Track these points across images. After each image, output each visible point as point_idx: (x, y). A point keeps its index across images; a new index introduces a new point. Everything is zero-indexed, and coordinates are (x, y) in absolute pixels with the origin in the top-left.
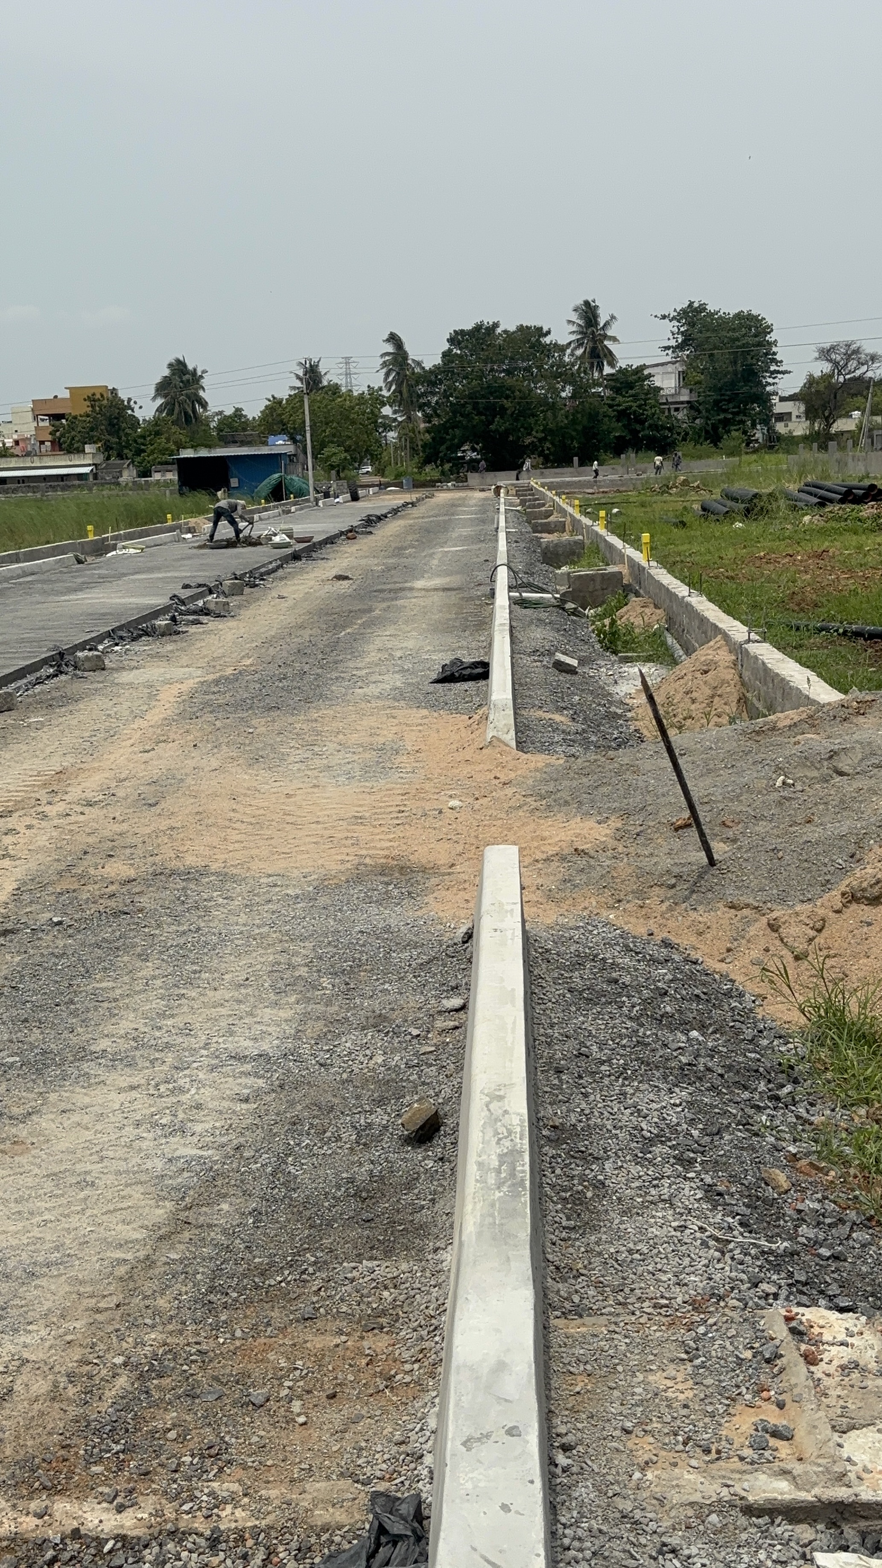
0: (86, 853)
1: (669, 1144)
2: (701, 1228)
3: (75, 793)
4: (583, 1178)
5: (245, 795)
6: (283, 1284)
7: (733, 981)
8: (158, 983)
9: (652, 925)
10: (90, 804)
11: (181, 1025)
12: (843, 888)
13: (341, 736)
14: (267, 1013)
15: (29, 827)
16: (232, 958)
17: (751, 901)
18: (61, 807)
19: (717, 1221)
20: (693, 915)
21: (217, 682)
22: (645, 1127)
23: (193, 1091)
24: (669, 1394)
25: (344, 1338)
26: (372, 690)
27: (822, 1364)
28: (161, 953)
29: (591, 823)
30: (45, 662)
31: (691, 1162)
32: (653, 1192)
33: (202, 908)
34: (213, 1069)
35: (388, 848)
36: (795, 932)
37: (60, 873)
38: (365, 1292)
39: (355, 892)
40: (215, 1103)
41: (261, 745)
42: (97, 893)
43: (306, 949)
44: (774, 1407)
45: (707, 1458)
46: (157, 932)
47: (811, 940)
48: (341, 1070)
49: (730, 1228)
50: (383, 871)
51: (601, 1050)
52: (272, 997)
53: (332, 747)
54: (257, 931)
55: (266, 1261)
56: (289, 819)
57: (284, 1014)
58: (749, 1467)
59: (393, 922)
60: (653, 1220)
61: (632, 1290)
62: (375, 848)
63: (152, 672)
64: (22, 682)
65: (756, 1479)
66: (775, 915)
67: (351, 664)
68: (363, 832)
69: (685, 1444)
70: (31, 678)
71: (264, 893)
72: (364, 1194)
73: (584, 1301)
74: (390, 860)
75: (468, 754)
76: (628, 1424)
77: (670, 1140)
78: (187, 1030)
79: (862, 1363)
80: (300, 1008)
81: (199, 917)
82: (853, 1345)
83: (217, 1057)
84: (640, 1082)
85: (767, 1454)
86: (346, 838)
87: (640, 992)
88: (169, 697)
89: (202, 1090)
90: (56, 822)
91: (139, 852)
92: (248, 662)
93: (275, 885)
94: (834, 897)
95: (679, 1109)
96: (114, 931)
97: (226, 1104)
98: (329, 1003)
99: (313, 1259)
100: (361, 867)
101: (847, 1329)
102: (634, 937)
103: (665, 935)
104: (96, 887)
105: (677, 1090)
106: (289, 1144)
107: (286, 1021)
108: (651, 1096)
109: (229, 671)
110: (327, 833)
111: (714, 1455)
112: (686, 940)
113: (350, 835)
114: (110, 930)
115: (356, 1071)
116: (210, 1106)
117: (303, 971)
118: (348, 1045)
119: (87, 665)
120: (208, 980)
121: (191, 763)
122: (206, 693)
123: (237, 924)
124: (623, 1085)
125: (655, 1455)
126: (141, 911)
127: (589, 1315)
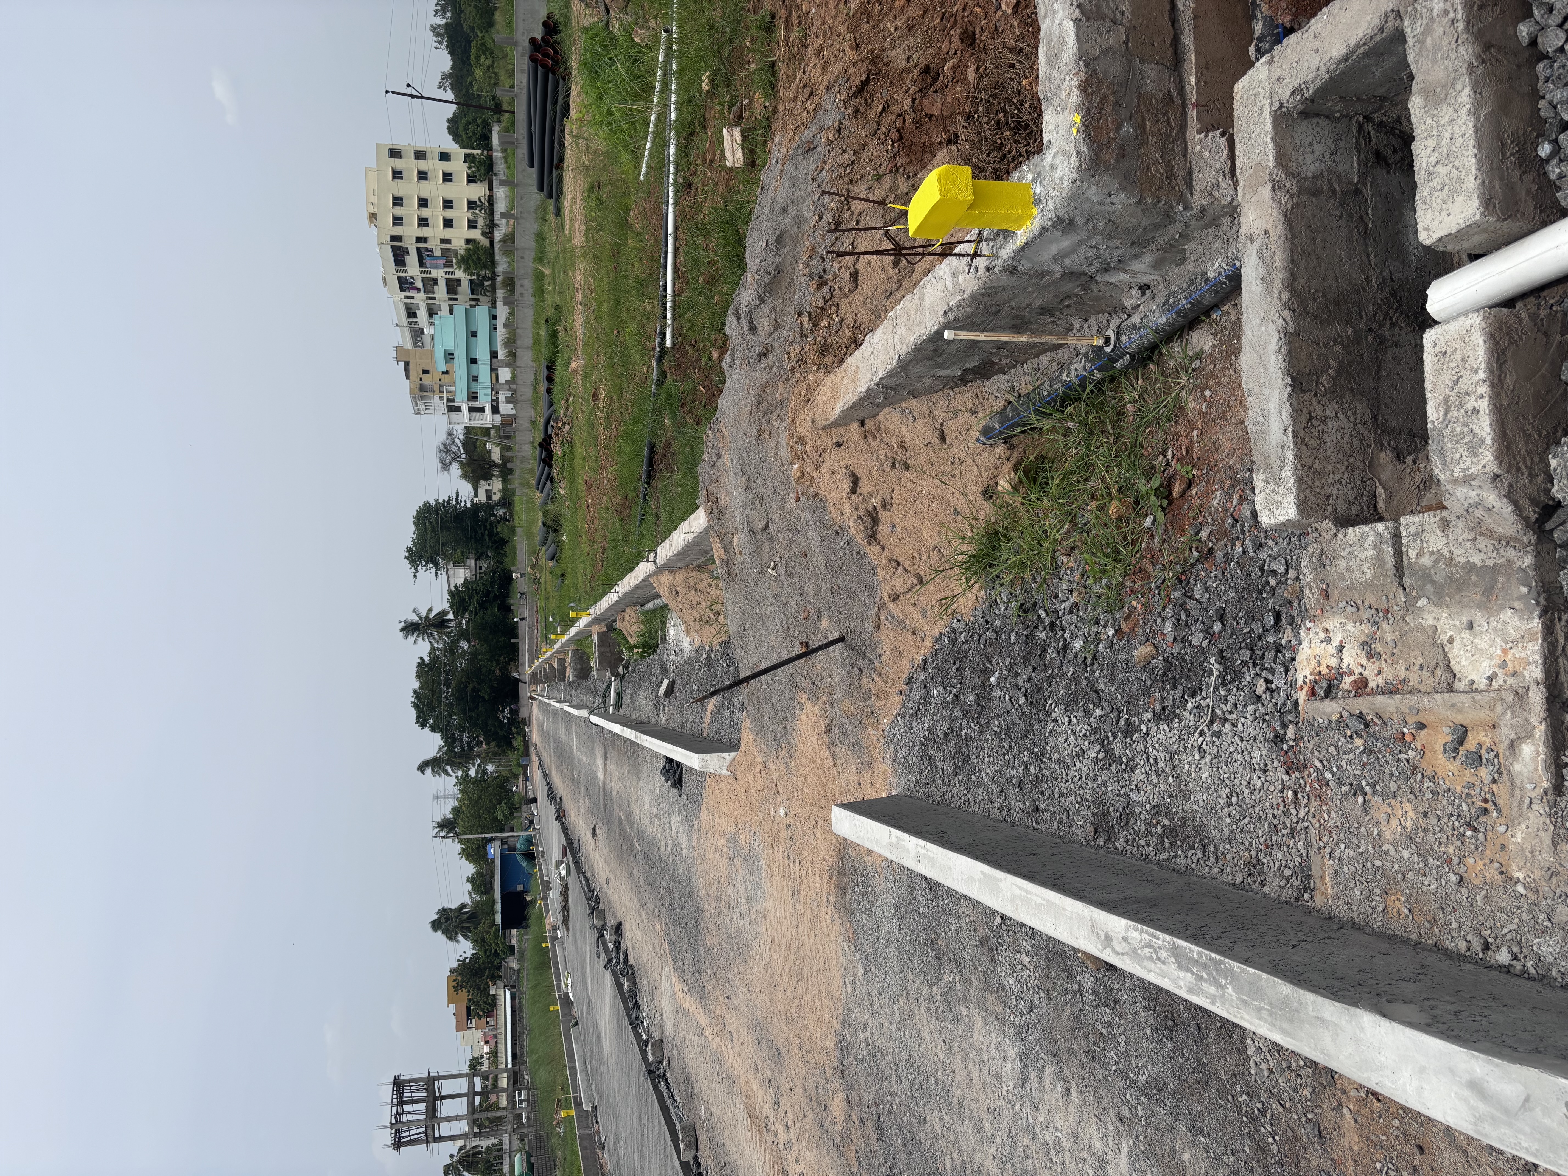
0: (822, 1126)
1: (1111, 739)
2: (1201, 735)
3: (767, 1110)
4: (1148, 823)
5: (772, 976)
6: (1277, 1138)
7: (941, 634)
8: (947, 1118)
9: (893, 690)
10: (777, 1103)
11: (989, 1116)
12: (865, 543)
13: (722, 880)
14: (978, 1038)
15: (797, 1162)
16: (923, 1046)
17: (874, 612)
18: (780, 1128)
19: (1192, 719)
20: (884, 658)
21: (675, 959)
22: (1094, 755)
23: (1059, 1135)
24: (1409, 824)
25: (1345, 1110)
26: (684, 841)
27: (1365, 674)
28: (918, 1104)
29: (803, 716)
30: (656, 1087)
31: (1128, 723)
32: (1162, 765)
33: (875, 1053)
34: (1035, 1106)
35: (821, 879)
36: (900, 582)
37: (841, 1156)
38: (1284, 1065)
39: (862, 920)
40: (1071, 1118)
41: (728, 946)
42: (859, 1132)
43: (916, 982)
44: (1423, 732)
45: (1495, 814)
46: (897, 1100)
47: (906, 570)
48: (1037, 996)
49: (1197, 707)
50: (842, 889)
51: (1014, 767)
52: (961, 1027)
53: (730, 890)
54: (897, 1015)
55: (1247, 1141)
56: (793, 948)
57: (979, 1024)
58: (1505, 777)
59: (889, 900)
60: (1193, 775)
61: (1274, 817)
62: (821, 889)
63: (666, 1005)
64: (672, 1111)
65: (1519, 773)
66: (885, 596)
67: (663, 850)
68: (806, 894)
69: (1475, 830)
70: (668, 1102)
71: (861, 995)
72: (1170, 1023)
73: (1292, 865)
74: (832, 881)
75: (740, 790)
76: (1453, 878)
77: (1108, 738)
78: (994, 1112)
79: (1364, 638)
80: (974, 1008)
81: (883, 1057)
82: (1341, 641)
83: (1022, 1097)
84: (1046, 743)
85: (1485, 755)
86: (812, 909)
87: (956, 718)
88: (686, 1001)
89: (1057, 1125)
90: (793, 1137)
91: (822, 1082)
92: (658, 927)
93: (854, 982)
94: (872, 551)
95: (1074, 720)
96: (896, 1134)
97: (1072, 1110)
98: (969, 982)
99: (1244, 1097)
100: (838, 906)
101: (1322, 642)
102: (904, 706)
103: (901, 682)
104: (853, 1131)
105: (1054, 715)
106: (1115, 1071)
107: (986, 1024)
108: (1061, 740)
109: (665, 945)
110: (806, 923)
111: (1490, 806)
112: (906, 667)
113: (808, 905)
114: (895, 1138)
115: (1036, 982)
116: (1075, 1124)
117: (937, 992)
118: (1011, 982)
119: (659, 1054)
120: (944, 1075)
121: (742, 1007)
122: (683, 971)
123: (890, 1029)
124: (1050, 759)
125: (1492, 861)
126: (877, 1104)
127: (1310, 869)
